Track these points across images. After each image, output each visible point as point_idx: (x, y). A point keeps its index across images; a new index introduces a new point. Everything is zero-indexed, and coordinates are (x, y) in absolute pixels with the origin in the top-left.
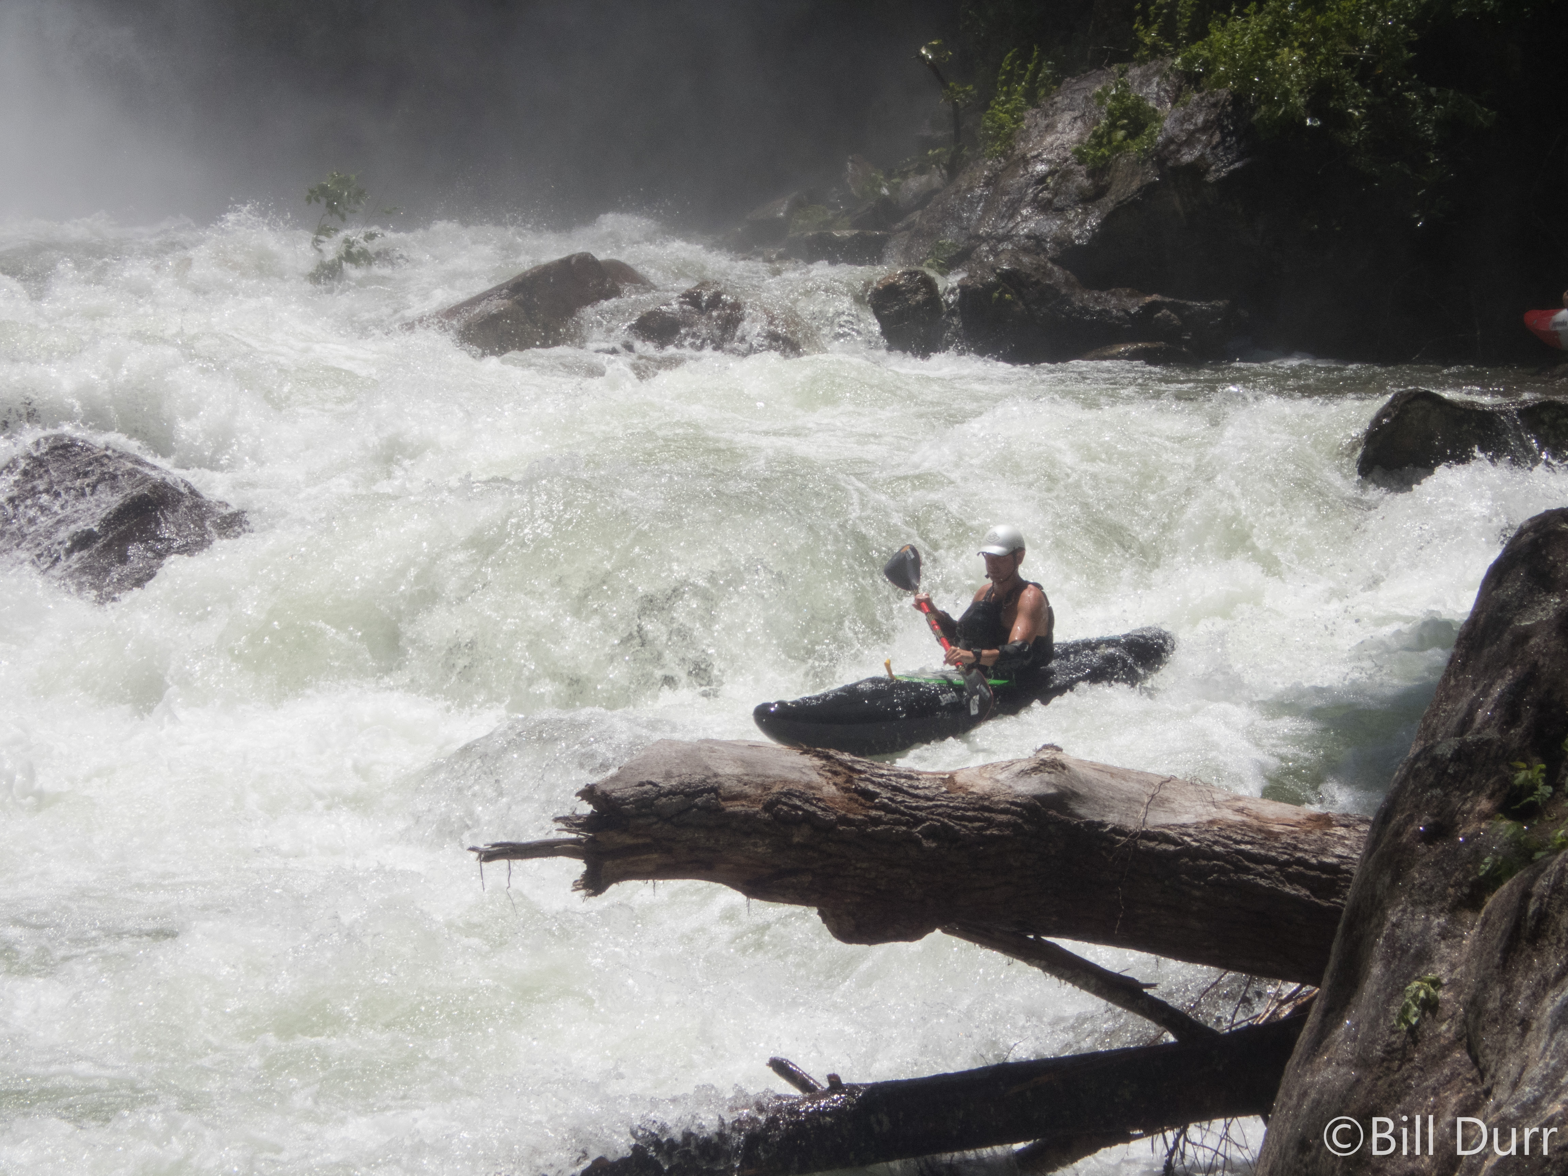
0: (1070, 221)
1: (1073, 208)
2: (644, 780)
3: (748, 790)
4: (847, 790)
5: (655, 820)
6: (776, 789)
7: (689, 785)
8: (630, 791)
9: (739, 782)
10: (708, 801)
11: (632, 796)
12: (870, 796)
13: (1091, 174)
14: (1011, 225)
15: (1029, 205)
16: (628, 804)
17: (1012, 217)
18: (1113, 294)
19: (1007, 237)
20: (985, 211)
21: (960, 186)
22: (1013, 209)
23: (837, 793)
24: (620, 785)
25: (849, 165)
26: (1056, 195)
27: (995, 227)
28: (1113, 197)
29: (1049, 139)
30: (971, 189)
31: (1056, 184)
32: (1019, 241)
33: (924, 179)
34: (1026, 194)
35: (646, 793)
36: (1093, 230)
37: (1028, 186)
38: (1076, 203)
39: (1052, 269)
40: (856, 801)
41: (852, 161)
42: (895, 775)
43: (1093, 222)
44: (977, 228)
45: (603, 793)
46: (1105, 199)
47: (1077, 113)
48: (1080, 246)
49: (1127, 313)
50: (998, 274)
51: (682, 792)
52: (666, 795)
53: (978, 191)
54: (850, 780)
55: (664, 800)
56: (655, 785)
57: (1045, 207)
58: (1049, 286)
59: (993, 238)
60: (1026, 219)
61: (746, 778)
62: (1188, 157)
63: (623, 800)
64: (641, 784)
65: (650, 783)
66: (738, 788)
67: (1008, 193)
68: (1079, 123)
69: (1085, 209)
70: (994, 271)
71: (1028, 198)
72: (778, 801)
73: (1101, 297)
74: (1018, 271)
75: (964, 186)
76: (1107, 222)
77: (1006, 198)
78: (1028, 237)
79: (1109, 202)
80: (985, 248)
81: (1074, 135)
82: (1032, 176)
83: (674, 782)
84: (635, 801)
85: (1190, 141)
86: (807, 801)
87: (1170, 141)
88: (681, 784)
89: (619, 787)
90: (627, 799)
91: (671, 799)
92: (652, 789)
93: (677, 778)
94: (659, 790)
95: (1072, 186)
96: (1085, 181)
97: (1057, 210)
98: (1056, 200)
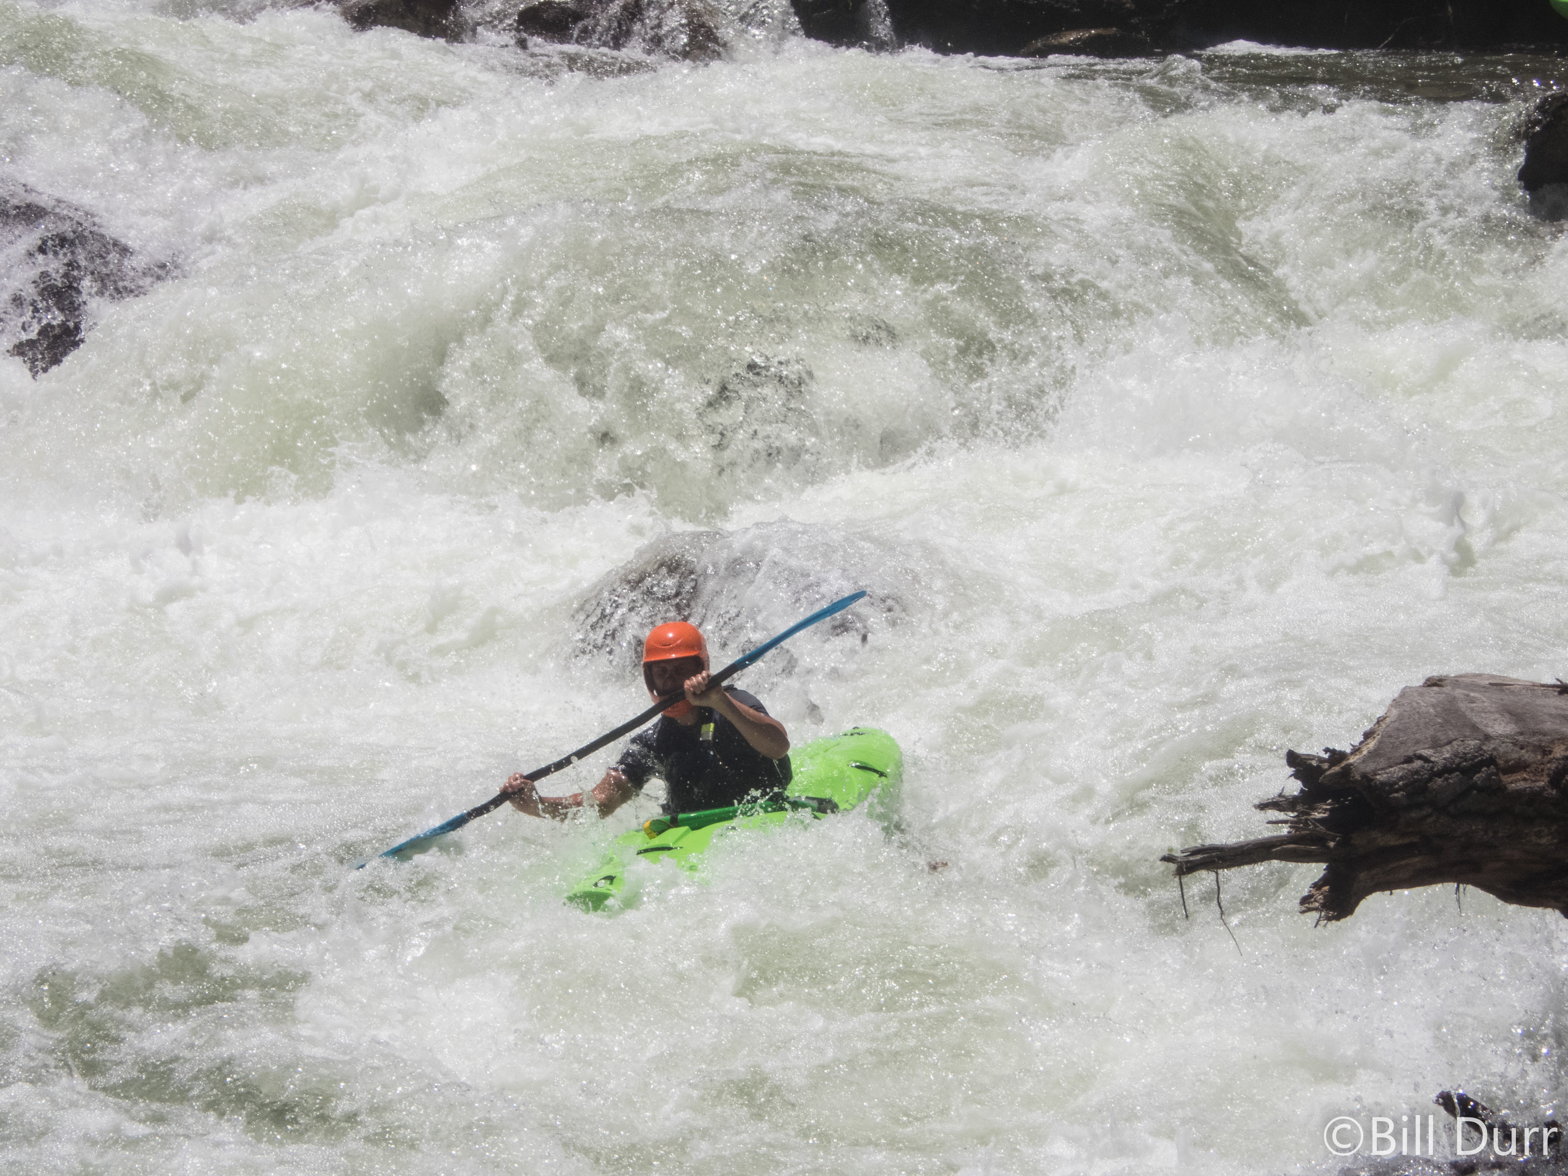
2: (1410, 753)
3: (1526, 755)
5: (1430, 810)
6: (1559, 752)
7: (1464, 757)
8: (1398, 771)
9: (1514, 744)
10: (1488, 777)
11: (1401, 778)
16: (1397, 791)
24: (1383, 763)
35: (1417, 772)
45: (1364, 776)
51: (1458, 768)
52: (1439, 774)
55: (1439, 781)
56: (1426, 760)
61: (1520, 738)
63: (1390, 786)
64: (1409, 760)
65: (1420, 757)
66: (1515, 755)
83: (1447, 753)
84: (1405, 785)
88: (1456, 756)
89: (1381, 766)
90: (1396, 783)
91: (1447, 779)
92: (1423, 767)
93: (1448, 748)
94: (1432, 768)
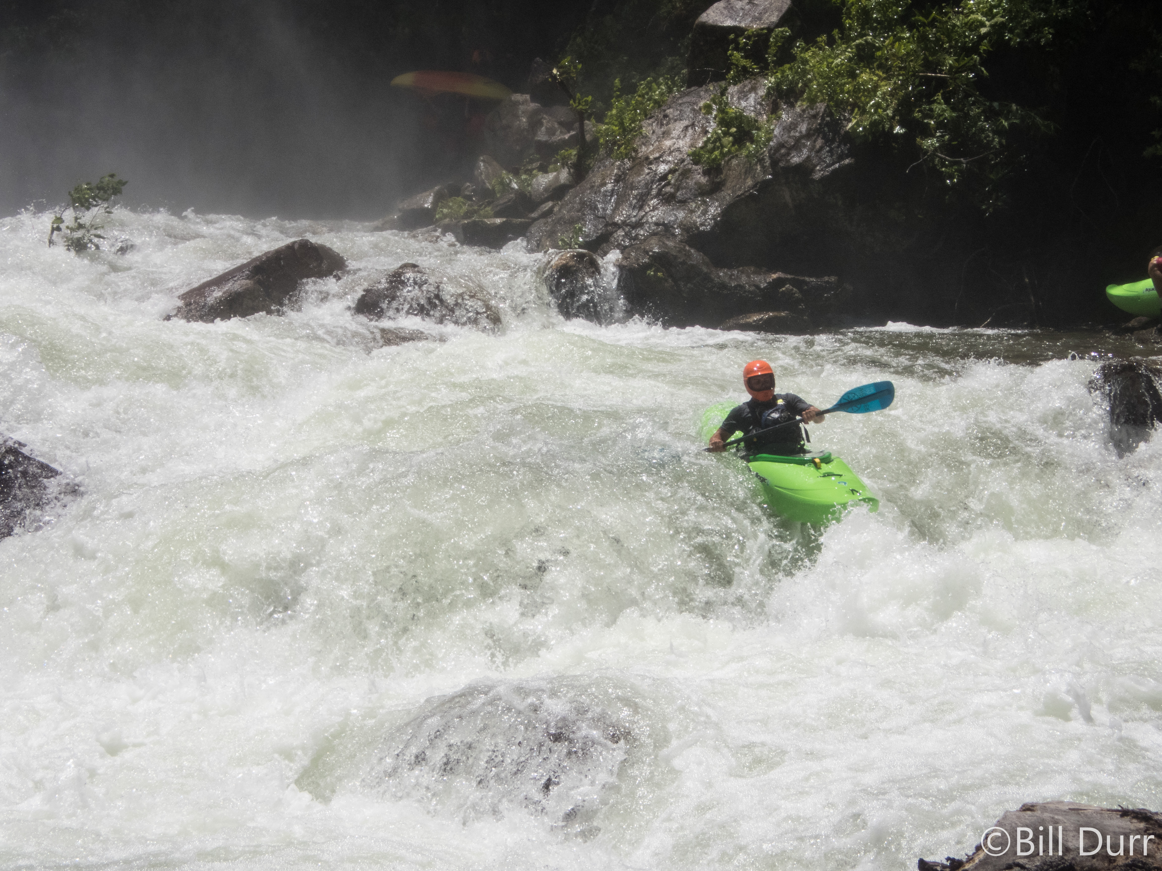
0: (692, 212)
1: (693, 201)
7: (1051, 865)
14: (641, 214)
15: (655, 197)
17: (641, 208)
18: (742, 272)
19: (639, 224)
20: (618, 204)
22: (642, 201)
25: (481, 164)
26: (678, 188)
27: (629, 217)
28: (729, 192)
29: (668, 143)
30: (604, 184)
31: (676, 180)
32: (652, 227)
34: (652, 189)
36: (714, 218)
37: (652, 182)
38: (696, 196)
43: (714, 211)
44: (612, 216)
46: (723, 193)
48: (704, 231)
49: (757, 287)
50: (650, 256)
53: (609, 186)
56: (1022, 867)
57: (668, 199)
58: (692, 266)
60: (655, 208)
62: (796, 160)
65: (1018, 865)
67: (638, 189)
68: (690, 131)
69: (705, 201)
70: (647, 253)
71: (654, 192)
73: (733, 275)
74: (667, 253)
76: (727, 212)
77: (635, 192)
78: (657, 224)
79: (727, 195)
80: (621, 233)
81: (688, 140)
82: (656, 174)
85: (797, 146)
87: (781, 145)
88: (1044, 864)
95: (691, 183)
96: (702, 178)
97: (680, 202)
98: (678, 194)
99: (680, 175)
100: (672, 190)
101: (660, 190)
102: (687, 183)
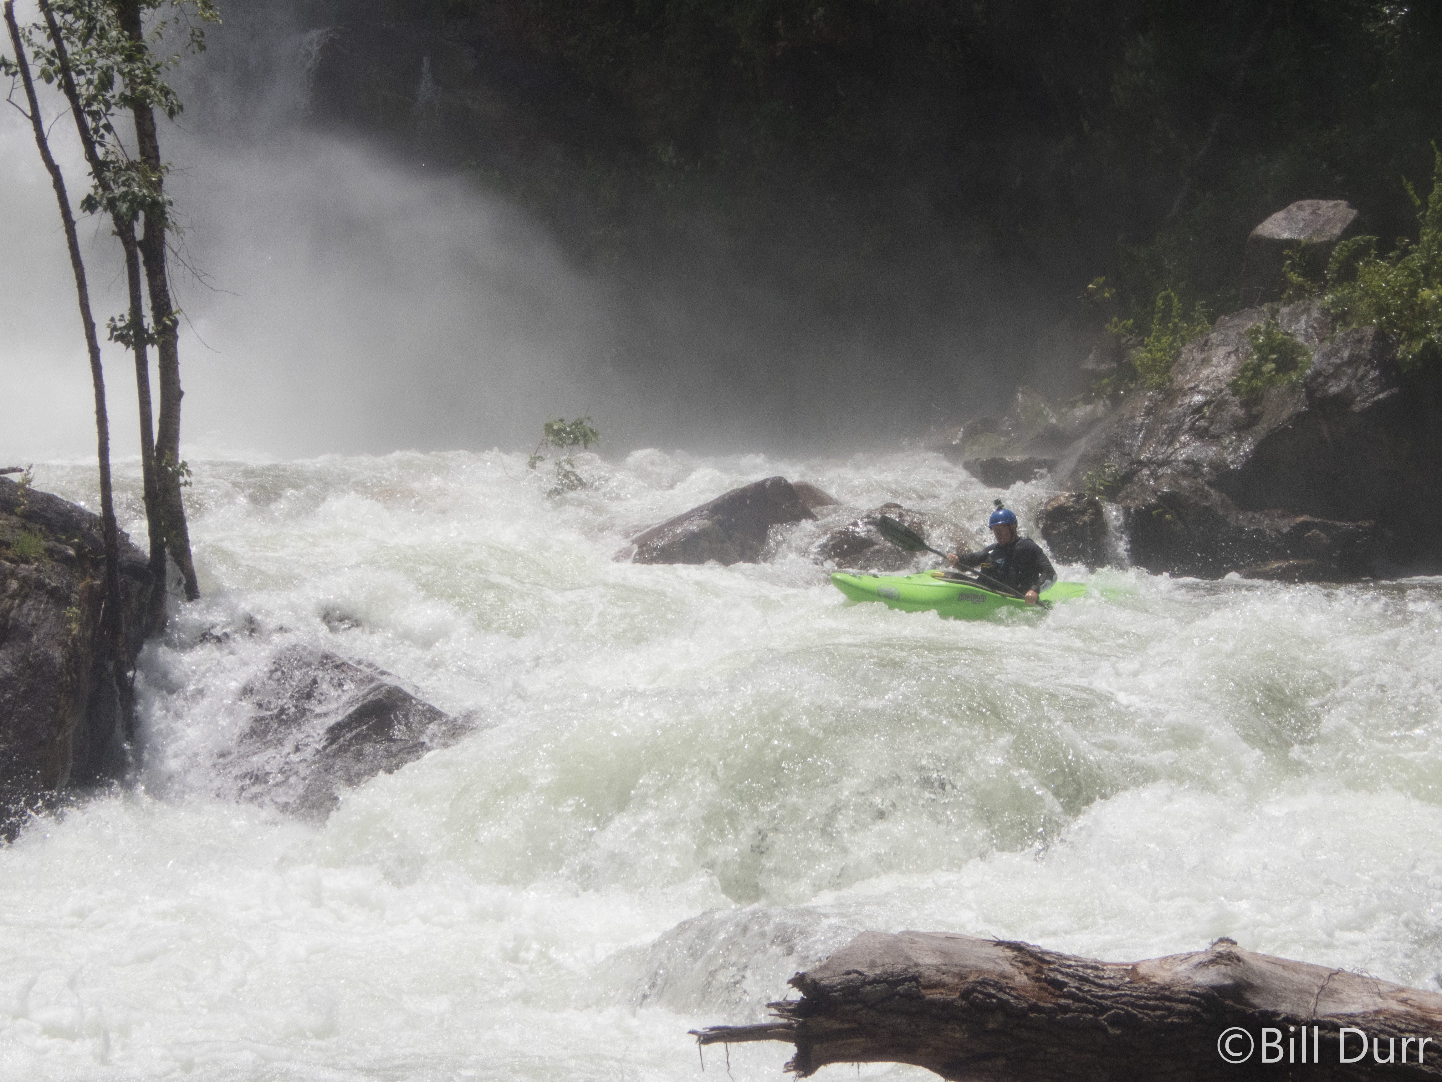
0: (1226, 448)
1: (1228, 436)
2: (851, 969)
3: (946, 978)
4: (1037, 980)
5: (861, 1006)
6: (972, 978)
7: (892, 974)
8: (837, 980)
9: (938, 971)
10: (909, 989)
11: (840, 984)
12: (1059, 985)
13: (1244, 404)
14: (1170, 450)
15: (1186, 432)
16: (835, 991)
17: (1171, 444)
18: (1266, 515)
19: (1166, 462)
20: (1146, 438)
21: (1123, 415)
22: (1172, 436)
23: (1028, 982)
24: (829, 973)
25: (1020, 395)
26: (1212, 422)
27: (1156, 453)
28: (1265, 426)
29: (1206, 372)
30: (1133, 418)
31: (1211, 413)
32: (1178, 466)
33: (1089, 408)
34: (1183, 423)
35: (852, 981)
36: (1246, 454)
37: (1185, 415)
38: (1231, 431)
39: (1208, 491)
40: (1046, 990)
41: (1022, 392)
42: (1082, 966)
43: (1246, 448)
44: (1139, 454)
45: (813, 981)
46: (1258, 428)
47: (1230, 349)
48: (1234, 470)
49: (1278, 531)
50: (1159, 496)
51: (885, 981)
52: (870, 983)
53: (1139, 420)
54: (1040, 970)
55: (869, 988)
56: (860, 973)
57: (1200, 434)
58: (1205, 507)
59: (1154, 463)
60: (1184, 445)
61: (944, 968)
62: (1334, 389)
63: (831, 988)
64: (848, 973)
65: (856, 972)
66: (937, 978)
67: (1168, 422)
68: (1233, 357)
69: (1239, 436)
70: (1156, 494)
71: (1185, 427)
72: (974, 990)
73: (1254, 518)
74: (1177, 493)
75: (1127, 415)
76: (1260, 448)
77: (1165, 427)
78: (1186, 462)
79: (1262, 429)
80: (1146, 472)
81: (1229, 368)
82: (1189, 406)
83: (878, 972)
84: (841, 990)
85: (1336, 374)
86: (1001, 989)
87: (1318, 373)
88: (885, 973)
89: (827, 975)
90: (835, 986)
91: (875, 987)
92: (857, 978)
93: (881, 968)
94: (865, 979)
95: (1227, 416)
96: (1239, 410)
97: (1213, 437)
98: (1211, 429)
99: (1215, 407)
100: (1206, 424)
101: (1193, 424)
102: (1222, 416)
